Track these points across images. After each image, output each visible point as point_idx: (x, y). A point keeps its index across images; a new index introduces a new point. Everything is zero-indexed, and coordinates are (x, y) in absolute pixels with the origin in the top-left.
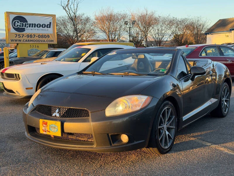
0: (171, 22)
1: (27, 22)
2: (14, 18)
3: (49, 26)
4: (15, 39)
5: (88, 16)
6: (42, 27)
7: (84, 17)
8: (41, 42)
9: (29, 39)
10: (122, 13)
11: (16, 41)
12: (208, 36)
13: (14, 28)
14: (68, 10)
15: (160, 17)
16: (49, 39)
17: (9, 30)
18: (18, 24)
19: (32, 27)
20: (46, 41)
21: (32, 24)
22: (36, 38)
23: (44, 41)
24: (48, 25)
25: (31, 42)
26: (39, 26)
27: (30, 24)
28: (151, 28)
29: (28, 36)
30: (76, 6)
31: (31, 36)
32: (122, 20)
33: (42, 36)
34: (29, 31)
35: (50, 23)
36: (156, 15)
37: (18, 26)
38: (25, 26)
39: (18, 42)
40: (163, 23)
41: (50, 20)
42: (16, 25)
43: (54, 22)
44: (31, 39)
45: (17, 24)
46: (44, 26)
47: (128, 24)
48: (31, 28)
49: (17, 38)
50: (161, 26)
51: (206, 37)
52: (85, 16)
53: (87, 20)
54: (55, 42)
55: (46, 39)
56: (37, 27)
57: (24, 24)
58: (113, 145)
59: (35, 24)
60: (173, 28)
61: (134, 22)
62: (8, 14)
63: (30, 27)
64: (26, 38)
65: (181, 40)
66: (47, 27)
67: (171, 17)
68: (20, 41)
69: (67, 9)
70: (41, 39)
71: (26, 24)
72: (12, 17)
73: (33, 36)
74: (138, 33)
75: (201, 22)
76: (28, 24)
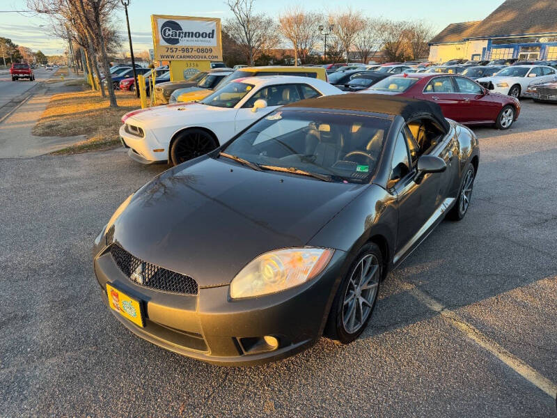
0: (383, 26)
1: (181, 30)
2: (163, 25)
3: (211, 35)
4: (167, 54)
5: (271, 17)
6: (203, 37)
7: (264, 19)
8: (201, 59)
9: (185, 54)
10: (317, 13)
11: (167, 57)
12: (432, 48)
13: (163, 38)
14: (238, 12)
15: (368, 19)
16: (211, 54)
17: (157, 42)
18: (170, 32)
19: (189, 37)
20: (207, 57)
21: (189, 33)
22: (194, 53)
23: (205, 57)
24: (210, 33)
25: (188, 59)
26: (198, 35)
27: (186, 33)
28: (355, 35)
29: (183, 50)
30: (248, 5)
31: (187, 50)
32: (316, 23)
33: (203, 50)
34: (184, 42)
35: (213, 31)
36: (364, 17)
37: (169, 35)
38: (179, 36)
39: (170, 59)
40: (372, 29)
41: (212, 26)
42: (167, 35)
43: (218, 29)
44: (188, 54)
45: (168, 33)
46: (204, 35)
47: (325, 28)
48: (187, 38)
49: (169, 53)
50: (370, 33)
51: (429, 50)
52: (267, 17)
53: (269, 22)
54: (220, 59)
55: (207, 55)
56: (196, 36)
57: (178, 32)
58: (245, 353)
59: (192, 33)
60: (386, 35)
61: (331, 28)
62: (155, 17)
63: (185, 37)
64: (181, 53)
65: (395, 53)
66: (209, 37)
67: (383, 20)
68: (173, 57)
69: (236, 9)
70: (200, 54)
71: (179, 33)
72: (161, 22)
73: (190, 51)
74: (337, 43)
75: (424, 27)
76: (183, 33)
